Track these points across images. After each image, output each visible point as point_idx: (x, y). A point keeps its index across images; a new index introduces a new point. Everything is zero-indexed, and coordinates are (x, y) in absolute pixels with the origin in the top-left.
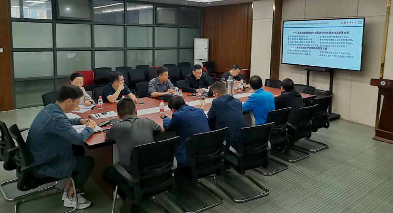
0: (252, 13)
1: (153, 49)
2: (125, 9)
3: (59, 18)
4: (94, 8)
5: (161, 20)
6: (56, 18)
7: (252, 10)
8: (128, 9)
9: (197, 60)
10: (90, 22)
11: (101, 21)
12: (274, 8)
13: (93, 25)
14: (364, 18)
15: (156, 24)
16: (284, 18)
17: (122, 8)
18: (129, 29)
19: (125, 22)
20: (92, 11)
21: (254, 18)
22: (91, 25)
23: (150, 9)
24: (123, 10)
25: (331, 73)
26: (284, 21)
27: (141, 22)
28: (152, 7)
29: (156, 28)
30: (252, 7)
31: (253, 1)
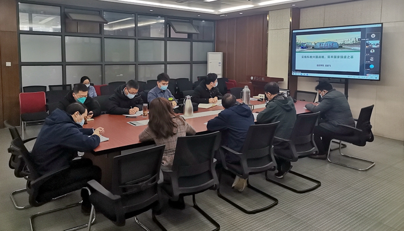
6: (65, 32)
8: (138, 25)
10: (100, 35)
13: (103, 38)
15: (167, 38)
16: (301, 27)
17: (133, 23)
18: (140, 42)
21: (270, 28)
24: (134, 26)
27: (152, 36)
28: (164, 21)
29: (168, 42)
30: (268, 18)
31: (268, 11)
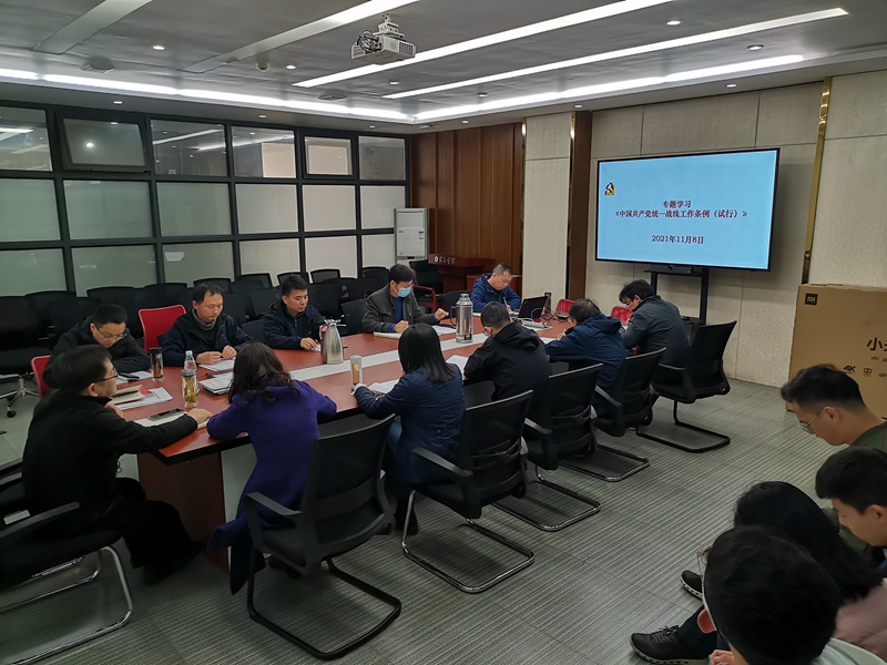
0: (524, 147)
2: (228, 143)
3: (69, 166)
4: (154, 142)
5: (311, 171)
6: (64, 168)
9: (403, 258)
10: (146, 175)
11: (173, 172)
13: (153, 182)
14: (778, 150)
15: (303, 178)
16: (595, 154)
17: (221, 142)
18: (241, 190)
19: (229, 175)
21: (527, 157)
22: (149, 181)
23: (288, 143)
24: (224, 145)
25: (704, 278)
26: (599, 162)
28: (293, 137)
29: (306, 188)
30: (524, 131)
31: (525, 118)
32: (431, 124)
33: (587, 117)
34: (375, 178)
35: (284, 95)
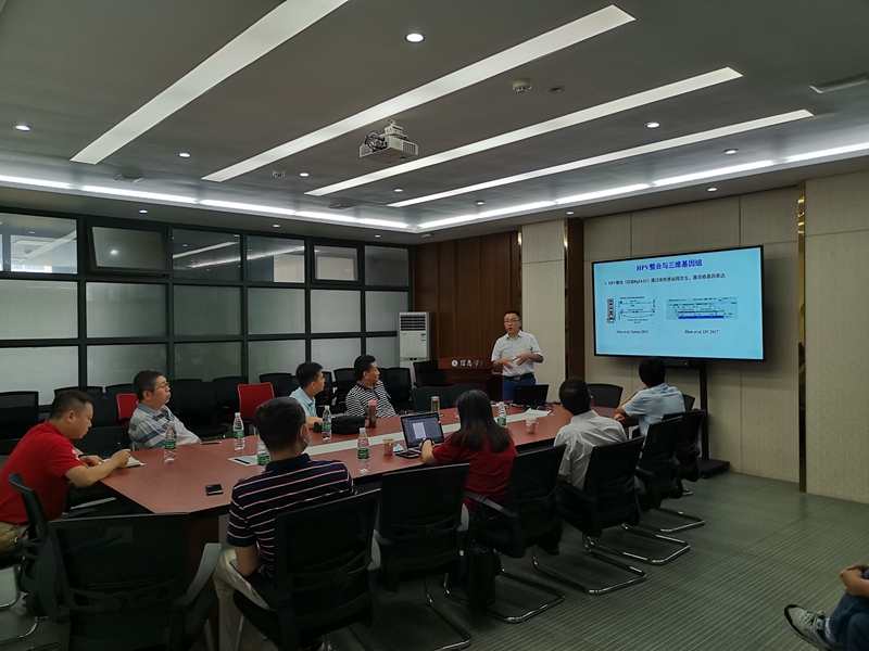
1: (308, 337)
2: (243, 257)
3: (93, 269)
4: (174, 256)
5: (321, 275)
6: (88, 270)
7: (520, 248)
8: (248, 258)
9: (406, 359)
10: (165, 280)
12: (566, 244)
13: (171, 285)
14: (762, 247)
15: (312, 282)
16: (588, 257)
17: (236, 256)
18: (253, 294)
19: (242, 279)
20: (170, 262)
21: (524, 261)
22: (167, 284)
23: (298, 253)
24: (239, 259)
25: (702, 370)
26: (593, 263)
27: (277, 280)
28: (303, 248)
29: (313, 292)
30: (520, 240)
31: (521, 226)
32: (433, 233)
33: (578, 224)
34: (380, 284)
35: (297, 204)
